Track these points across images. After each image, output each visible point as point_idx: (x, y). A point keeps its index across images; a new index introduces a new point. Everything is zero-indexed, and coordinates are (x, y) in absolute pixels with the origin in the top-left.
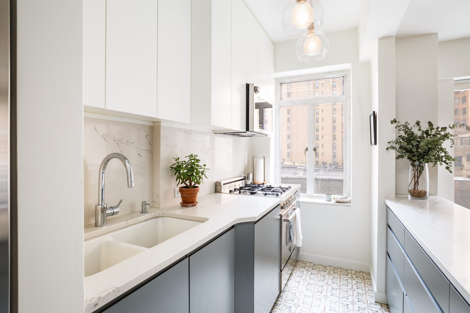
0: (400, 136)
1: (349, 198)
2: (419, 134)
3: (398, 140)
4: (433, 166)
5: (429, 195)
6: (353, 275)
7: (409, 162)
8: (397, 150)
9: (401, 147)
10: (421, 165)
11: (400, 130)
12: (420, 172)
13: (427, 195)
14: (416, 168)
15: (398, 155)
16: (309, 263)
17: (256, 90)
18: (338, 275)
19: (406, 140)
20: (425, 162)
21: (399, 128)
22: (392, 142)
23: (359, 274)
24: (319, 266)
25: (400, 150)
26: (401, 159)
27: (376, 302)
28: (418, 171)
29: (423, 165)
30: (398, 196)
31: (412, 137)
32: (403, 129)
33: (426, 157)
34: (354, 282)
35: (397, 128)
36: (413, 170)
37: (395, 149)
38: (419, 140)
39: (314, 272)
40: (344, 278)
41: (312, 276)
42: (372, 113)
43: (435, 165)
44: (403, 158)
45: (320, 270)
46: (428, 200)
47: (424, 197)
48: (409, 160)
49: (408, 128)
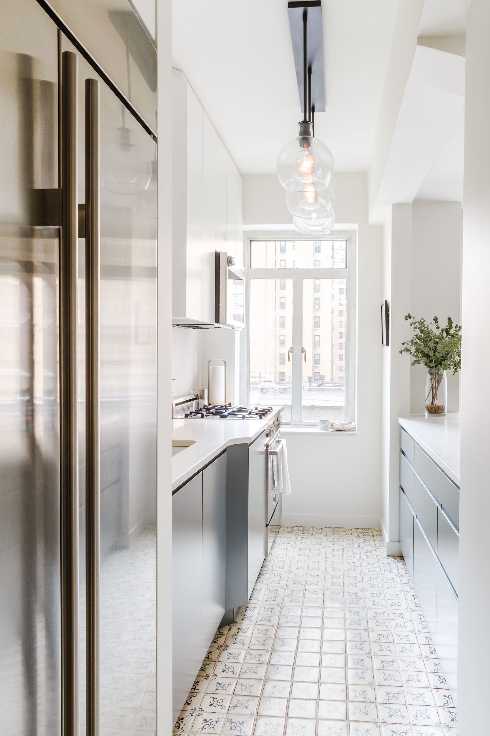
0: (416, 335)
1: (353, 423)
2: (437, 332)
3: (414, 340)
4: (453, 374)
5: (448, 412)
6: (359, 534)
7: (426, 370)
8: (412, 354)
9: (417, 350)
10: (439, 372)
11: (415, 328)
12: (438, 382)
13: (446, 411)
14: (434, 377)
15: (414, 361)
16: (297, 526)
17: (229, 261)
18: (340, 536)
19: (423, 341)
20: (443, 370)
21: (415, 325)
22: (406, 343)
23: (367, 532)
24: (311, 529)
25: (415, 354)
26: (417, 365)
27: (387, 556)
28: (436, 381)
29: (442, 374)
30: (414, 414)
31: (428, 337)
32: (419, 326)
33: (443, 362)
34: (361, 540)
35: (413, 325)
36: (431, 379)
37: (410, 352)
38: (438, 340)
39: (306, 536)
40: (347, 538)
41: (304, 540)
42: (384, 302)
43: (455, 373)
44: (419, 363)
45: (314, 533)
46: (446, 417)
47: (442, 413)
48: (426, 366)
49: (424, 326)
